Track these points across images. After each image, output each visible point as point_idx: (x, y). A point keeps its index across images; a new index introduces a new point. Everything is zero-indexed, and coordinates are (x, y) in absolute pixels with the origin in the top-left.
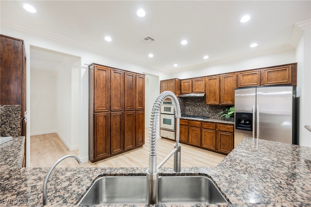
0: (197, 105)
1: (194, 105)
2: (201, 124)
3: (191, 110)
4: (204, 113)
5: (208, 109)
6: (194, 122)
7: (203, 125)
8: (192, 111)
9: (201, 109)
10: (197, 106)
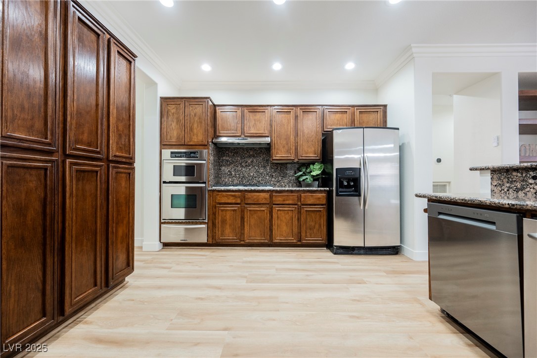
0: (247, 164)
1: (241, 164)
2: (271, 197)
3: (233, 173)
4: (260, 179)
5: (268, 170)
6: (255, 195)
7: (274, 199)
8: (236, 177)
9: (255, 171)
10: (246, 166)
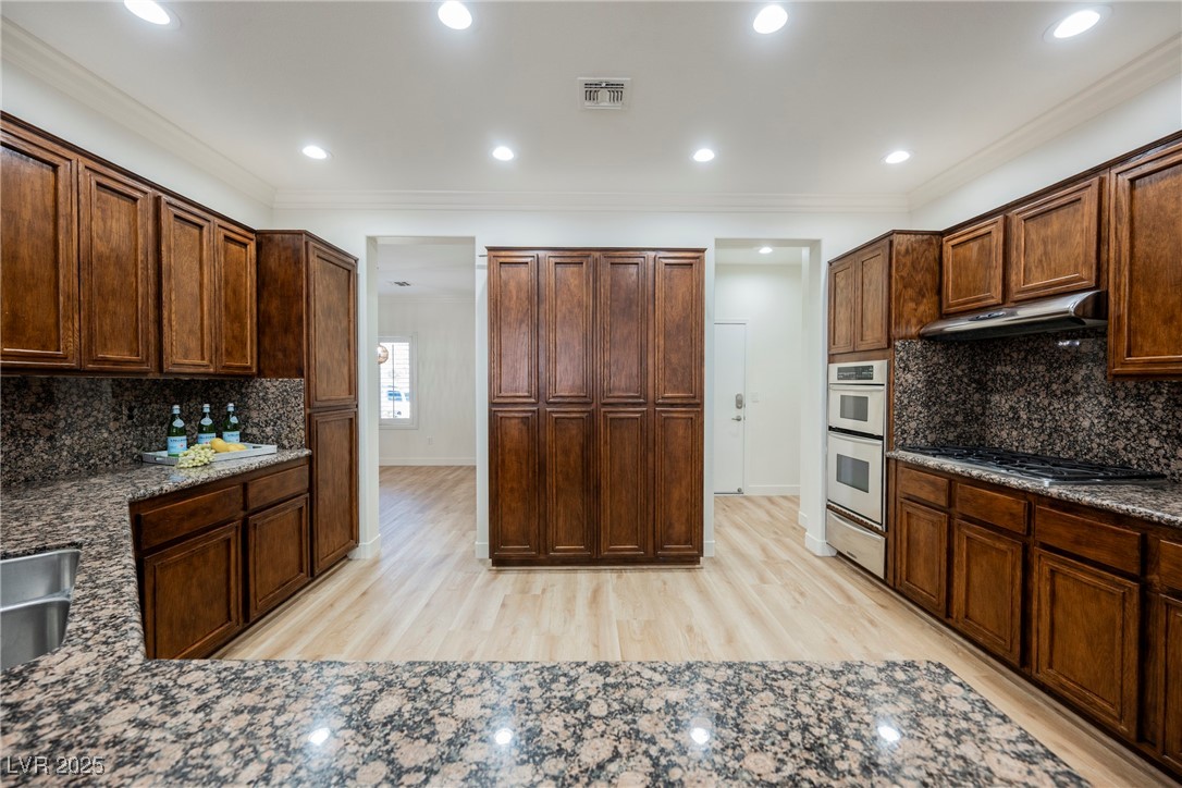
0: (1069, 386)
1: (1048, 387)
2: (1030, 512)
3: (1023, 415)
4: (1120, 444)
5: (1159, 413)
6: (982, 495)
8: (1030, 427)
9: (1098, 411)
